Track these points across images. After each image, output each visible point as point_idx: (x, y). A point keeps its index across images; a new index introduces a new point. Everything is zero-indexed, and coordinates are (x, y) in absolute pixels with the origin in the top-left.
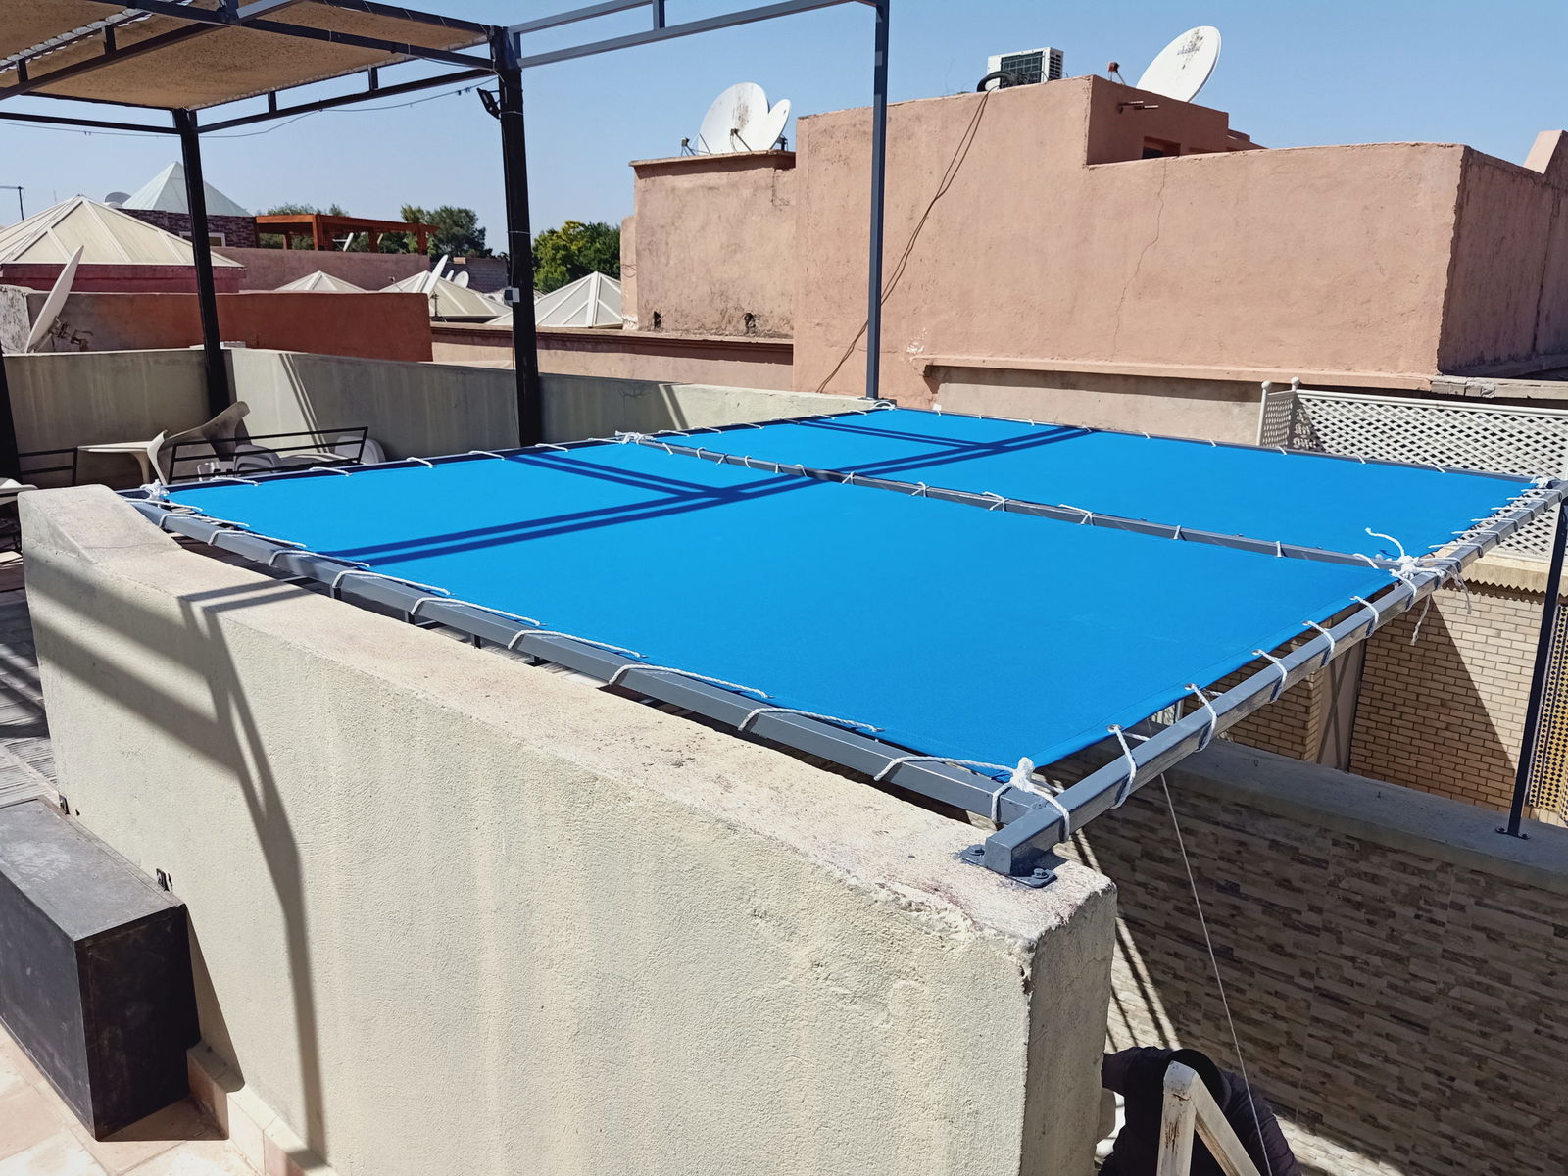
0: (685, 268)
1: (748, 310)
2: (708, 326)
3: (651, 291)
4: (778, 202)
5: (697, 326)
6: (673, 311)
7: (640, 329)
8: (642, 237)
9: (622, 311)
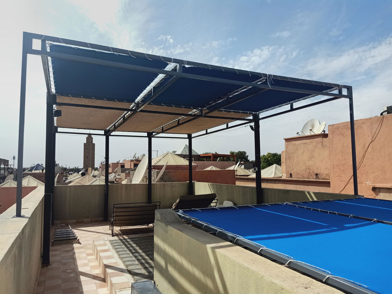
0: (298, 162)
1: (316, 172)
2: (305, 177)
3: (289, 168)
4: (324, 146)
5: (302, 177)
6: (295, 173)
7: (286, 178)
8: (287, 156)
9: (282, 173)
